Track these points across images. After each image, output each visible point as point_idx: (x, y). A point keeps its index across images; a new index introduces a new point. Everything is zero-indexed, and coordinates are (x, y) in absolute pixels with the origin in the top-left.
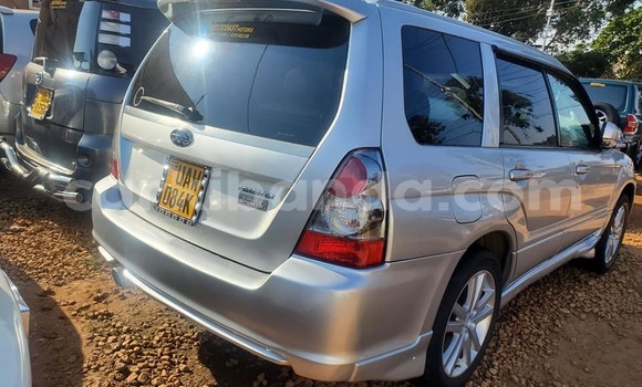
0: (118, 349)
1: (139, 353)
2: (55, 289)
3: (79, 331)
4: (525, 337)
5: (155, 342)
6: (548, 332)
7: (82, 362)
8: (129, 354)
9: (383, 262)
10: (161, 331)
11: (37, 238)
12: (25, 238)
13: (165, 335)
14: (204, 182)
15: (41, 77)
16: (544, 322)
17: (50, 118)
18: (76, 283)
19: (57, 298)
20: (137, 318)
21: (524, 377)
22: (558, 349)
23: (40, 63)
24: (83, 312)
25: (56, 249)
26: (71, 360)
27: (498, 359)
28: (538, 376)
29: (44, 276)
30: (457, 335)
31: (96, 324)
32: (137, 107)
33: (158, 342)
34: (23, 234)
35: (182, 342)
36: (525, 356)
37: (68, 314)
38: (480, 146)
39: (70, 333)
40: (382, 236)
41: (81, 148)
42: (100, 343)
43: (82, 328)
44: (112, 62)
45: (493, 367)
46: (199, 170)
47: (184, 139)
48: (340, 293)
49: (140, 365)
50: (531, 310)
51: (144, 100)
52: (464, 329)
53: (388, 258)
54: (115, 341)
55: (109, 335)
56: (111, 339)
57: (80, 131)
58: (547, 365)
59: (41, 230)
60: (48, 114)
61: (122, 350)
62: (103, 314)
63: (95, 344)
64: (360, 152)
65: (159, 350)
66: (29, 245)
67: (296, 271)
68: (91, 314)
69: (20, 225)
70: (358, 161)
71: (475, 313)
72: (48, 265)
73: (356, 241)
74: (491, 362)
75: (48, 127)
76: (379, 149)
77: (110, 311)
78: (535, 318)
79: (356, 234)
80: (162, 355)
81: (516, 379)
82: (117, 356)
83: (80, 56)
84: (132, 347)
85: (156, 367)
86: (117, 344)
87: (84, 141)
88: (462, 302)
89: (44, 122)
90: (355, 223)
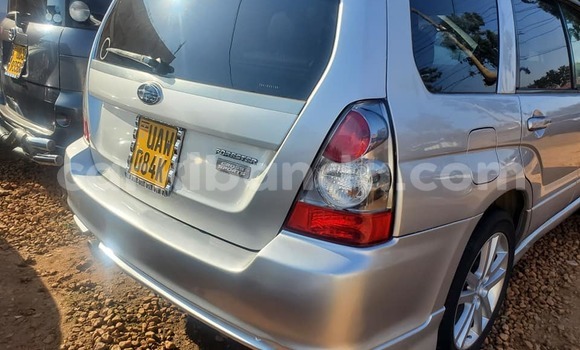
0: (99, 326)
1: (122, 329)
2: (37, 258)
3: (59, 306)
4: (534, 295)
5: (139, 316)
6: (557, 289)
7: (59, 343)
8: (111, 332)
9: (390, 237)
10: (146, 302)
11: (22, 202)
12: (9, 203)
13: (151, 307)
14: (177, 144)
15: (14, 32)
16: (552, 277)
17: (26, 76)
18: (59, 251)
19: (37, 268)
20: (121, 288)
21: (538, 342)
22: (570, 307)
23: (12, 17)
24: (65, 283)
25: (40, 214)
26: (47, 340)
27: (507, 322)
28: (553, 341)
29: (26, 244)
30: (468, 306)
31: (78, 296)
32: (104, 60)
33: (143, 315)
34: (7, 198)
35: (168, 314)
36: (537, 318)
37: (48, 286)
38: (496, 92)
39: (49, 308)
40: (390, 207)
41: (58, 107)
42: (80, 319)
43: (61, 301)
44: (86, 13)
45: (503, 331)
46: (171, 131)
47: (151, 96)
48: (340, 277)
49: (122, 343)
50: (537, 264)
51: (110, 52)
52: (476, 297)
53: (396, 232)
54: (96, 316)
55: (91, 309)
56: (92, 313)
57: (57, 90)
58: (562, 327)
59: (27, 193)
60: (24, 72)
61: (104, 327)
62: (84, 285)
63: (74, 320)
64: (361, 105)
65: (144, 325)
66: (13, 210)
67: (286, 250)
68: (73, 285)
69: (5, 188)
70: (358, 117)
71: (487, 279)
72: (31, 231)
73: (358, 214)
74: (501, 325)
75: (25, 86)
76: (384, 101)
77: (93, 281)
78: (542, 274)
79: (357, 207)
80: (146, 330)
81: (531, 346)
82: (98, 334)
83: (53, 10)
84: (114, 323)
85: (139, 345)
86: (98, 320)
87: (61, 100)
88: (475, 268)
89: (20, 80)
90: (355, 191)
